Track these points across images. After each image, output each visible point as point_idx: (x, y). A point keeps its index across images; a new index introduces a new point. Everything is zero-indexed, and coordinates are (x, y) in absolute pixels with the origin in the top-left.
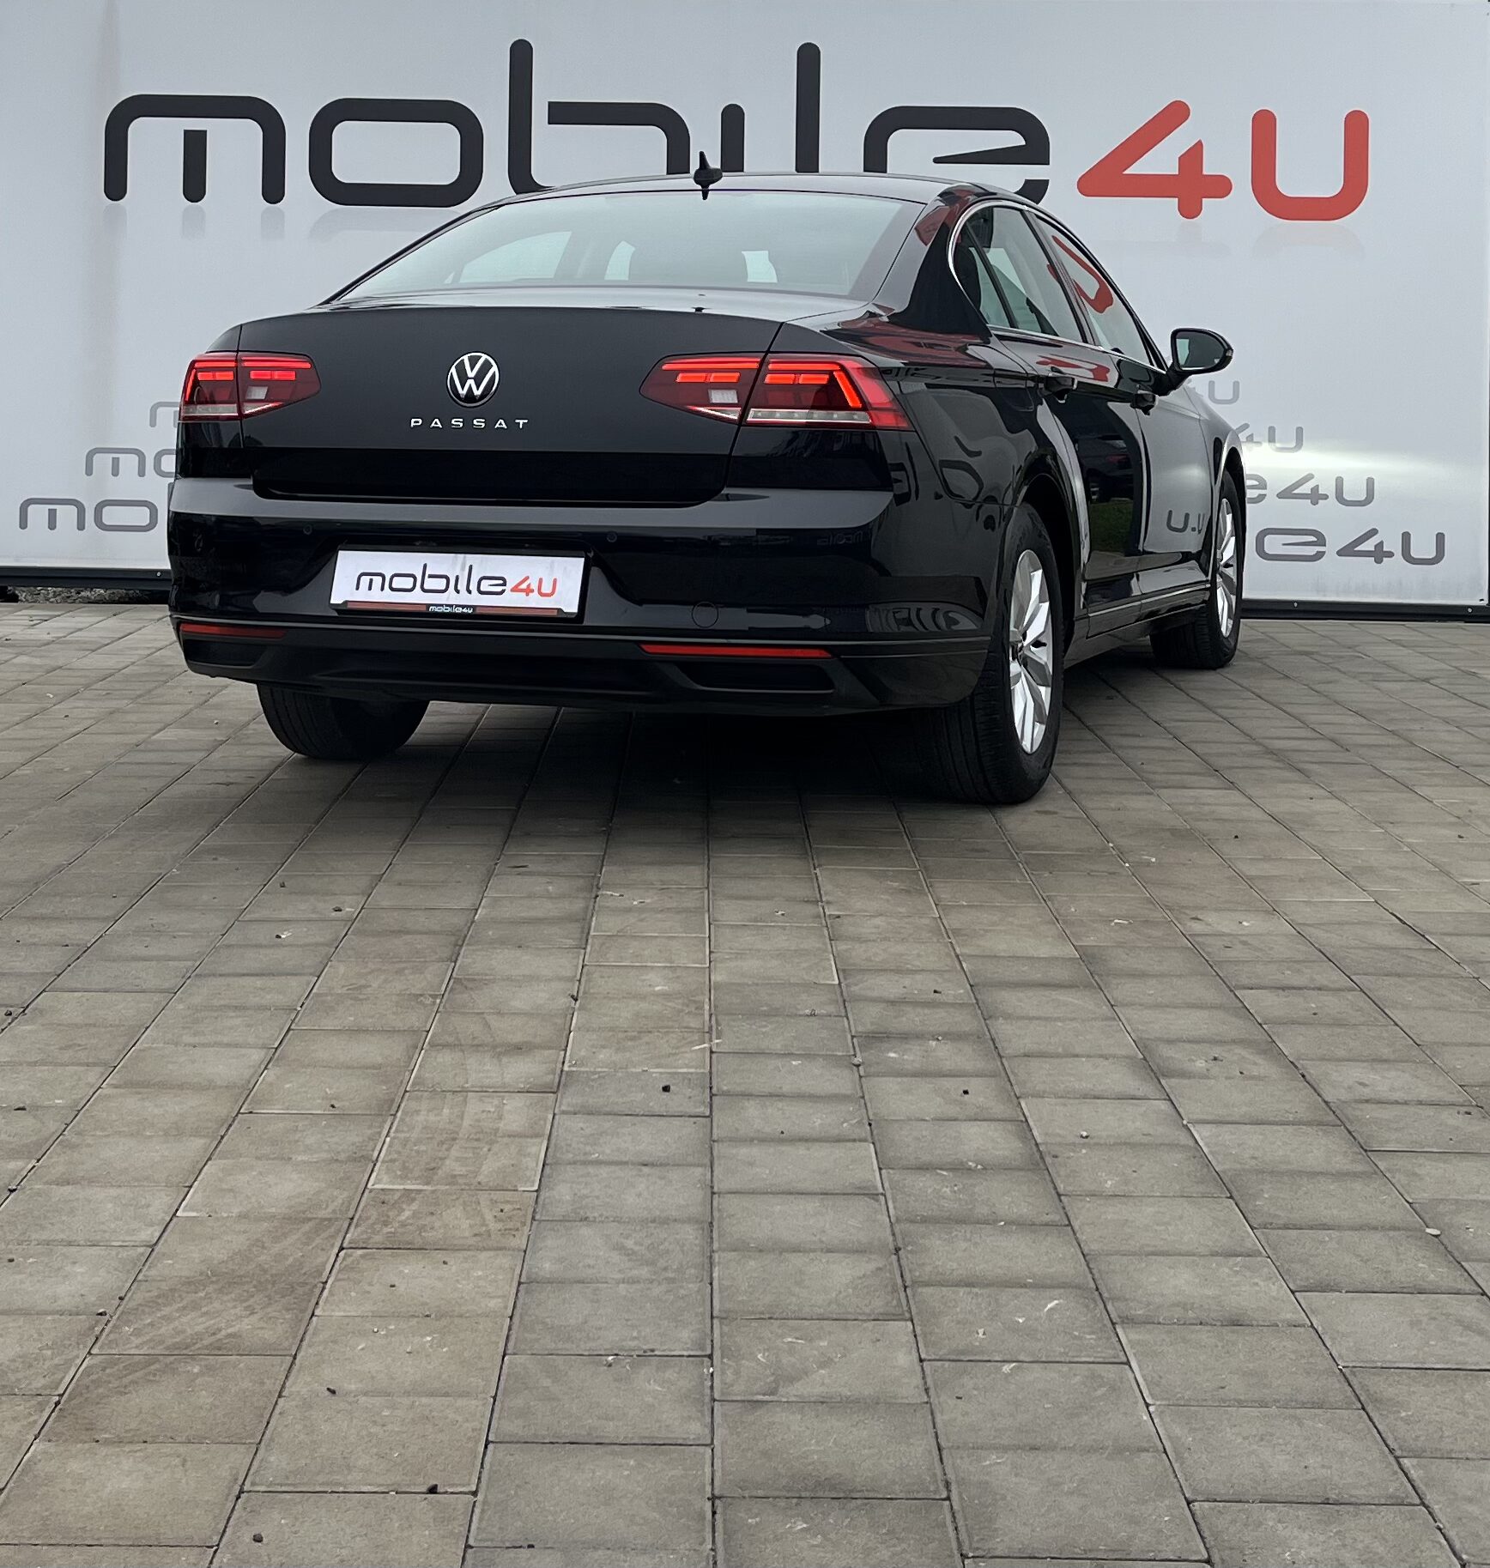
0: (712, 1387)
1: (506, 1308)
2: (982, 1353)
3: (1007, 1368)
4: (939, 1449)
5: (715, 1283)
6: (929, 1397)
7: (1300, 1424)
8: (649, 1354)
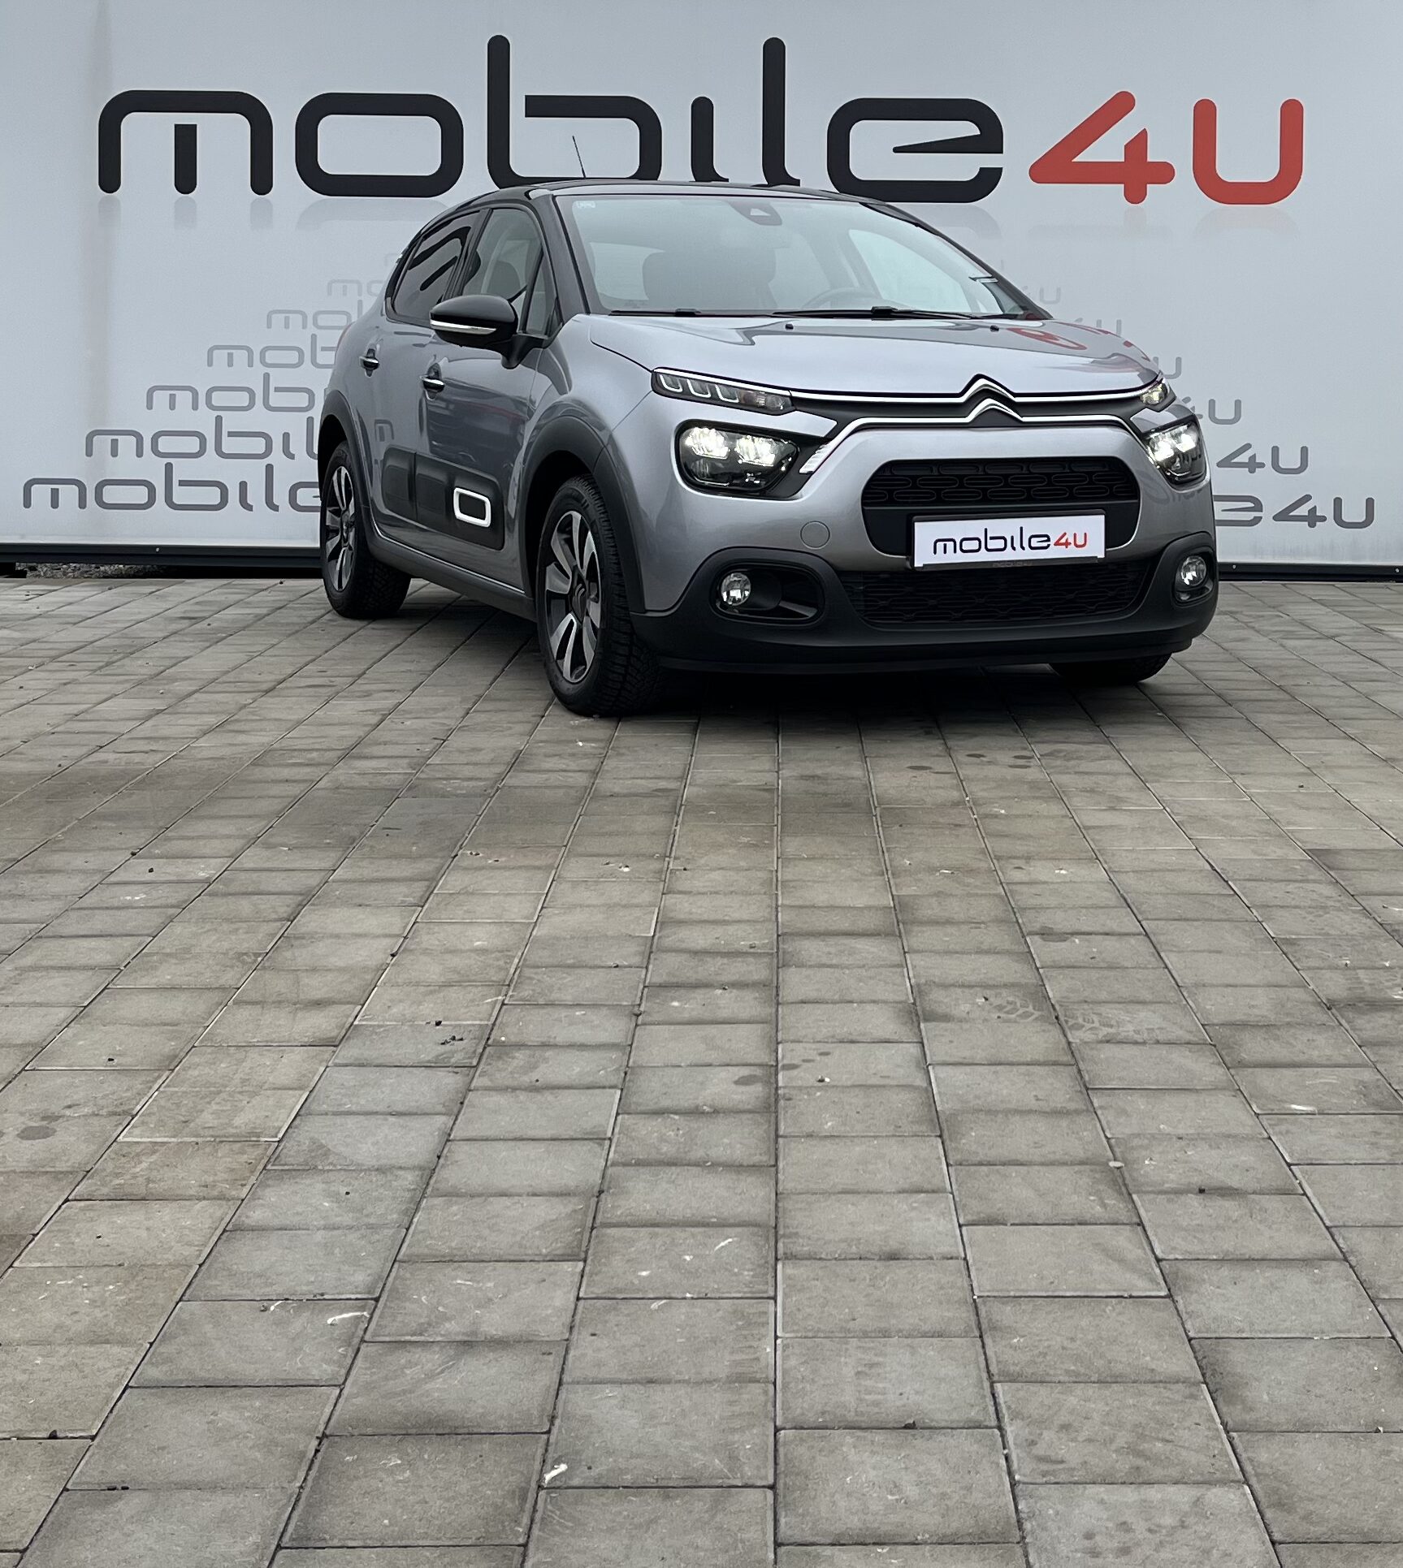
0: (366, 1330)
1: (199, 1256)
2: (639, 1290)
3: (655, 1305)
4: (560, 1384)
5: (413, 1227)
7: (913, 1354)
8: (318, 1297)
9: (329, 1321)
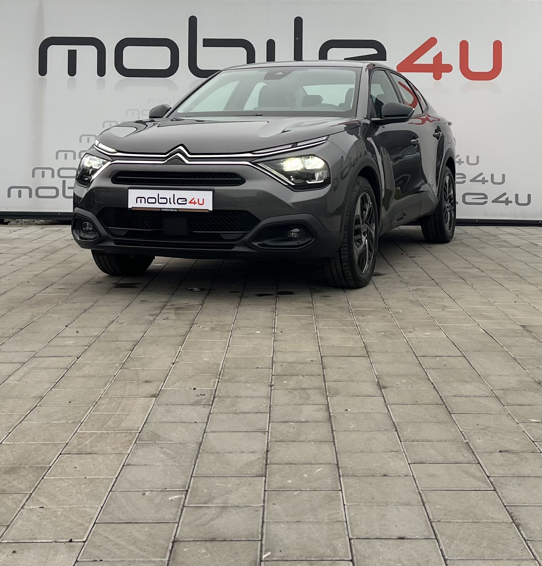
0: (184, 502)
1: (115, 474)
2: (288, 487)
3: (295, 493)
4: (263, 523)
5: (196, 464)
6: (264, 504)
7: (398, 511)
8: (164, 490)
9: (170, 499)
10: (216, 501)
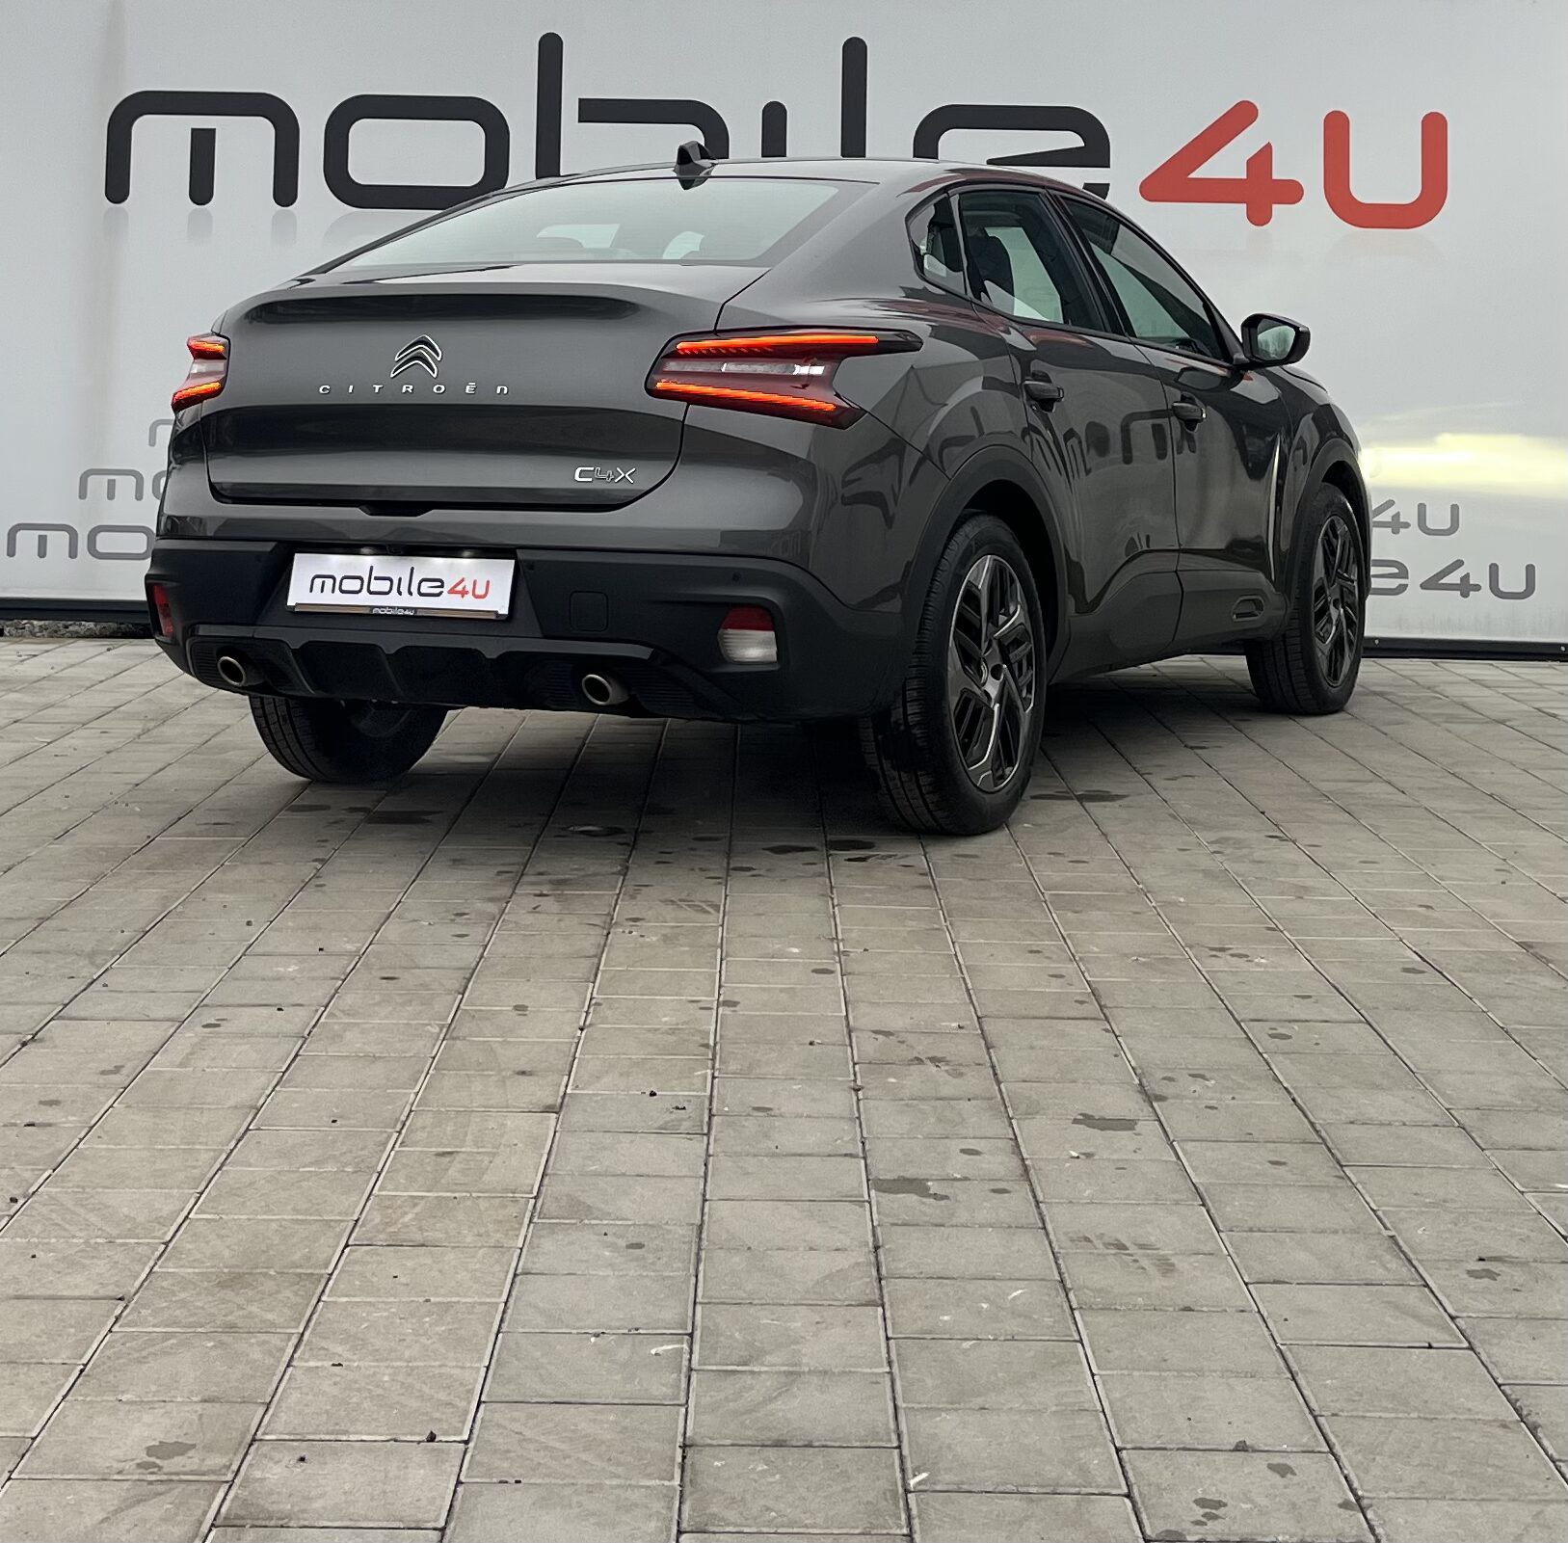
1: (501, 1295)
2: (945, 1332)
3: (965, 1345)
4: (895, 1409)
5: (701, 1276)
6: (891, 1369)
7: (1231, 1392)
8: (633, 1332)
9: (653, 1352)
10: (769, 1358)
